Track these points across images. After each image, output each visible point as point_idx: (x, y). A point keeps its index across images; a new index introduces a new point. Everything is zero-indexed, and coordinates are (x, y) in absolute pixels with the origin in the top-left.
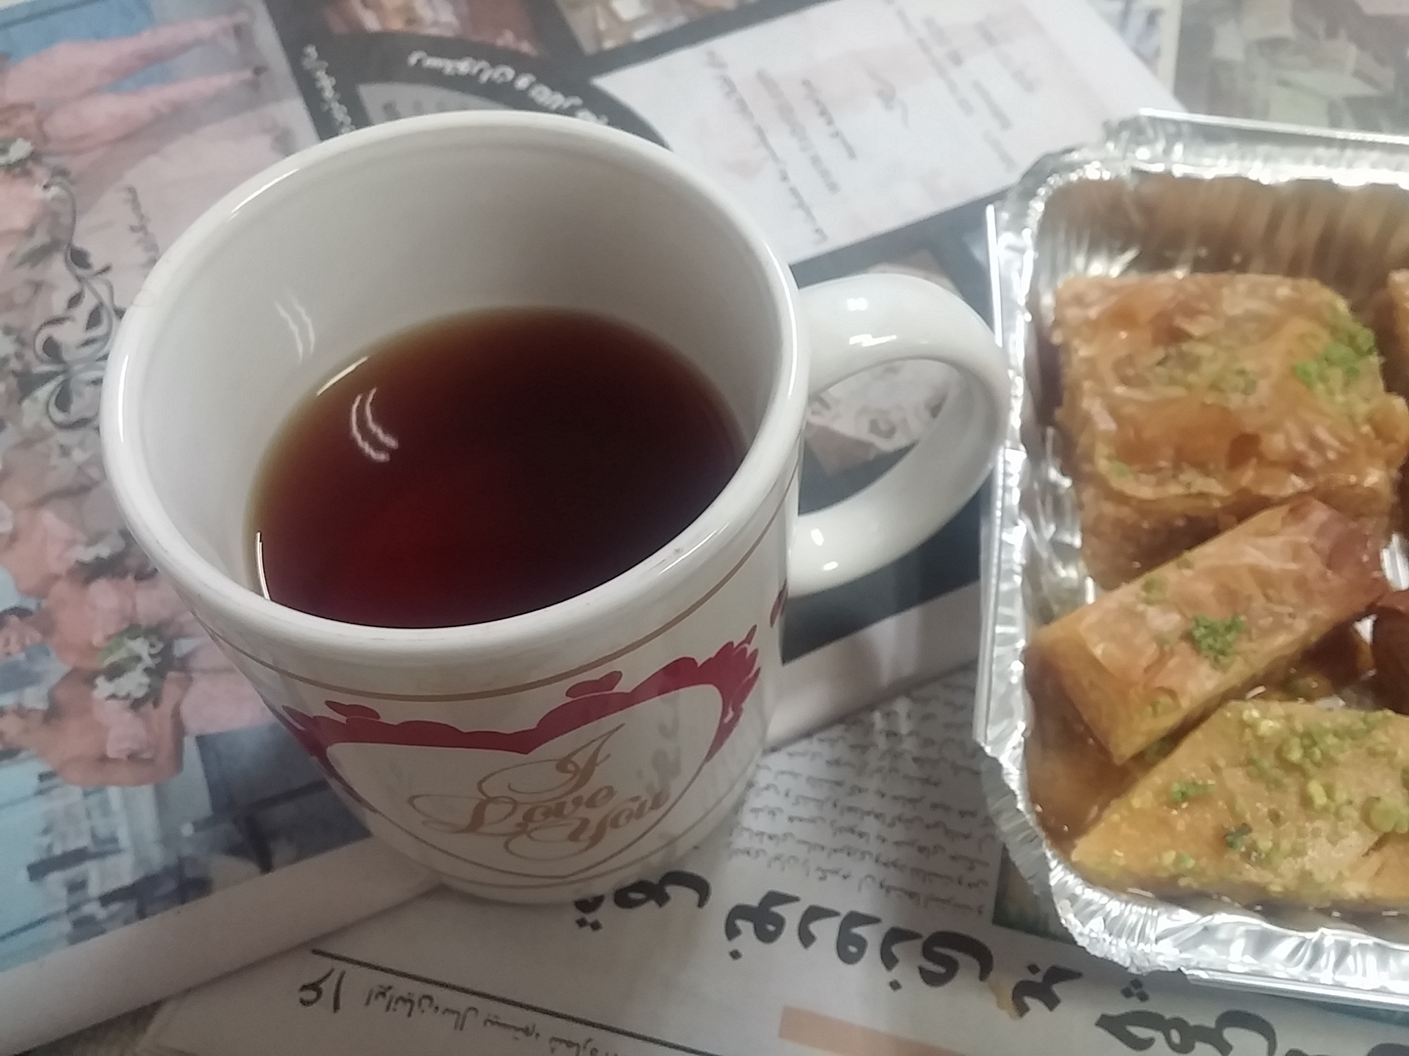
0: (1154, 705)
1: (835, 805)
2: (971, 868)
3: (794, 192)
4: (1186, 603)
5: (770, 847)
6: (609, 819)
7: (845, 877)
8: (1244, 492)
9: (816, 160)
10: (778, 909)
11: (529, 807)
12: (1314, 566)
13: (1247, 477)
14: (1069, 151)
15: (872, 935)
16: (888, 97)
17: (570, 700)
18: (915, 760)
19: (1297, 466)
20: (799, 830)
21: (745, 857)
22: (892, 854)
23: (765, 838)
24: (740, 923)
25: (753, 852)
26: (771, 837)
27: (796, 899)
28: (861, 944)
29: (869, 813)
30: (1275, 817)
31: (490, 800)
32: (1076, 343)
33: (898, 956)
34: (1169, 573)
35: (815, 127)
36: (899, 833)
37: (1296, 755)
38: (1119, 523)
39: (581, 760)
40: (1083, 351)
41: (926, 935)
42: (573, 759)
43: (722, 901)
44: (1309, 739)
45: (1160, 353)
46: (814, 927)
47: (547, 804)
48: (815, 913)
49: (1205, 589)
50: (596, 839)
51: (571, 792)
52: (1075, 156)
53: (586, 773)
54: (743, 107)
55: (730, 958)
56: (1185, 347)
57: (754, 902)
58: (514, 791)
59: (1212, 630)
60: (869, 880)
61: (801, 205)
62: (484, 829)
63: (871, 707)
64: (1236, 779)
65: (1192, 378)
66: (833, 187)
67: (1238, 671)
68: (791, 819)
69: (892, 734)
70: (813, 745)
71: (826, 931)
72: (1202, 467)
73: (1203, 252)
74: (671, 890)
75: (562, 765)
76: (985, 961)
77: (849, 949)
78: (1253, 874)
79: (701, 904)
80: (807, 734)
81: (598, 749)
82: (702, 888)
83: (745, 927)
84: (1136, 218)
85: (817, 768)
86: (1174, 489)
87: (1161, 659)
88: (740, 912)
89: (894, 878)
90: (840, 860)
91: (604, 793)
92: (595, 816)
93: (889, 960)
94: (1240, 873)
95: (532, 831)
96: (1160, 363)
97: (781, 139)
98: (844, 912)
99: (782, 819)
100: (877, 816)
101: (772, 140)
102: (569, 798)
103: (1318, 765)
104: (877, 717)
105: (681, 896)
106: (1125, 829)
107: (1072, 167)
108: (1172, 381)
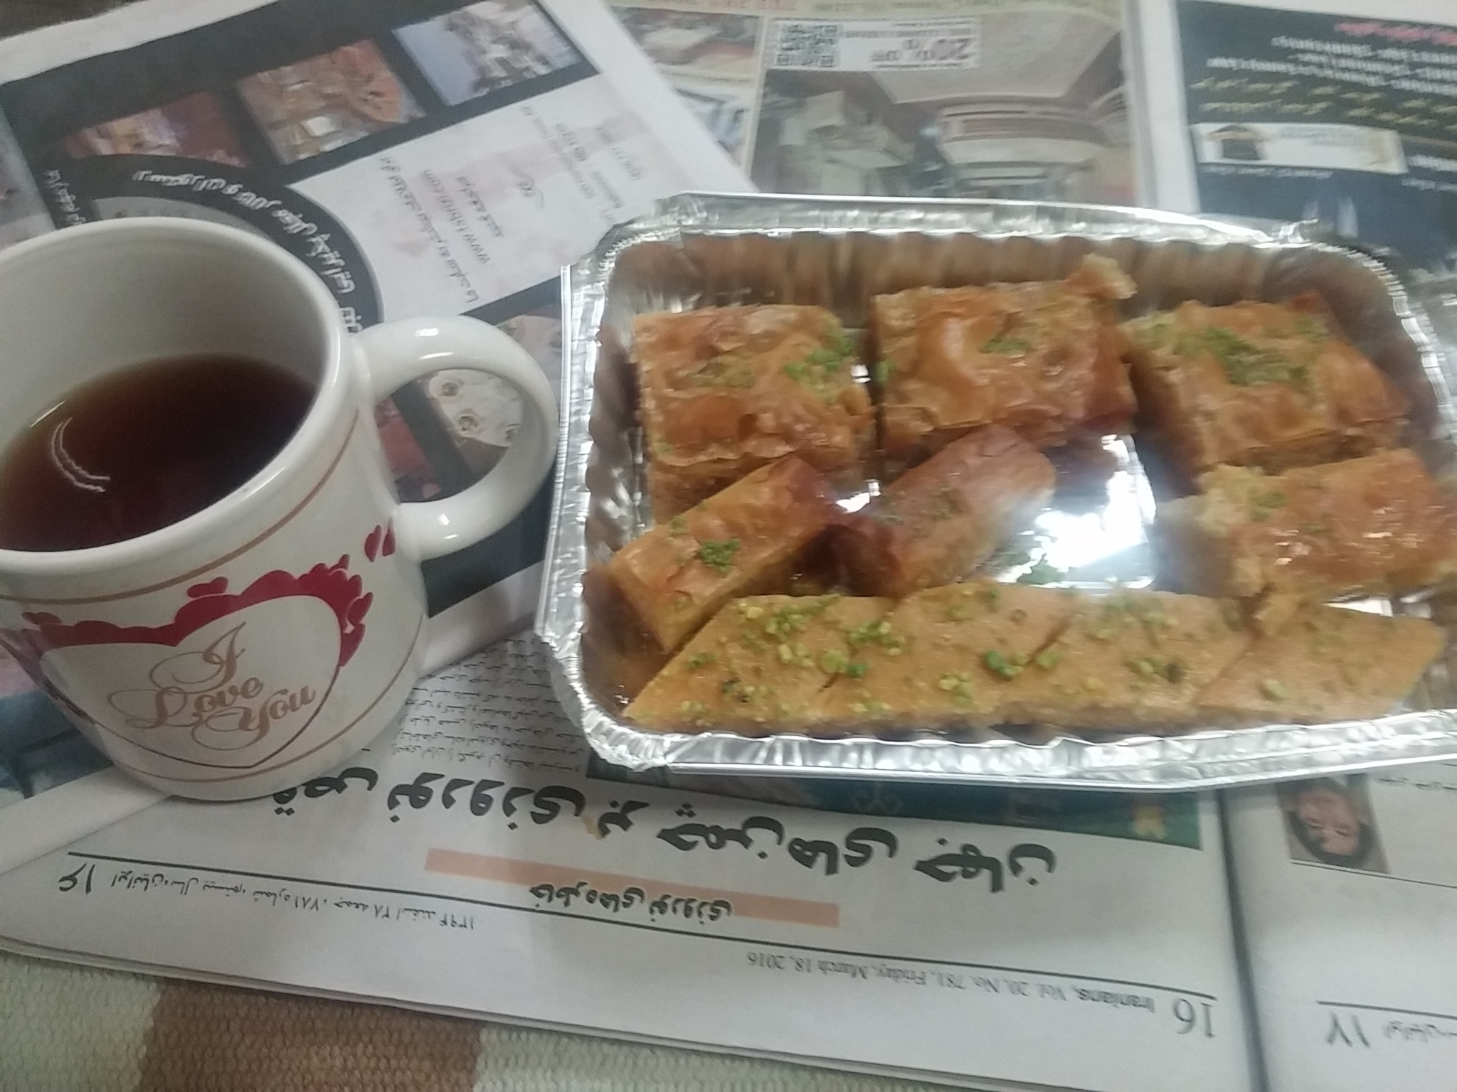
0: (676, 603)
1: (474, 709)
2: (572, 742)
3: (452, 264)
4: (701, 534)
5: (424, 744)
6: (268, 711)
7: (479, 757)
8: (746, 455)
9: (469, 238)
10: (428, 785)
11: (197, 695)
12: (786, 501)
13: (751, 446)
14: (631, 222)
15: (497, 794)
16: (527, 188)
17: (192, 599)
18: (535, 672)
19: (785, 435)
20: (448, 730)
21: (406, 752)
22: (513, 737)
23: (421, 738)
24: (399, 797)
25: (411, 749)
26: (425, 737)
27: (442, 776)
28: (489, 800)
29: (498, 712)
30: (757, 671)
31: (166, 690)
32: (643, 362)
33: (516, 806)
34: (690, 514)
35: (470, 214)
36: (520, 722)
37: (772, 629)
38: (668, 486)
39: (222, 650)
40: (645, 367)
41: (537, 790)
42: (214, 651)
43: (387, 782)
44: (783, 617)
45: (702, 364)
46: (454, 794)
47: (210, 693)
48: (457, 784)
49: (714, 523)
50: (264, 728)
51: (224, 682)
52: (635, 226)
53: (230, 663)
54: (411, 202)
55: (391, 821)
56: (719, 359)
57: (410, 781)
58: (177, 681)
59: (716, 550)
60: (497, 757)
61: (458, 274)
62: (170, 721)
63: (505, 639)
64: (734, 650)
65: (720, 380)
66: (483, 259)
67: (733, 577)
68: (441, 722)
69: (519, 656)
70: (461, 670)
71: (463, 796)
72: (720, 441)
73: (748, 291)
74: (347, 781)
75: (208, 656)
76: (578, 801)
77: (479, 805)
78: (742, 711)
79: (369, 789)
80: (456, 662)
81: (232, 644)
82: (371, 777)
83: (403, 800)
84: (692, 269)
85: (463, 686)
86: (702, 458)
87: (681, 571)
88: (400, 790)
89: (515, 753)
90: (476, 747)
91: (252, 684)
92: (255, 704)
93: (508, 809)
94: (734, 711)
95: (207, 720)
96: (701, 371)
97: (442, 224)
98: (477, 781)
99: (434, 723)
100: (505, 713)
101: (436, 225)
102: (225, 688)
103: (786, 634)
104: (509, 644)
105: (356, 785)
106: (659, 691)
107: (637, 233)
108: (707, 384)
